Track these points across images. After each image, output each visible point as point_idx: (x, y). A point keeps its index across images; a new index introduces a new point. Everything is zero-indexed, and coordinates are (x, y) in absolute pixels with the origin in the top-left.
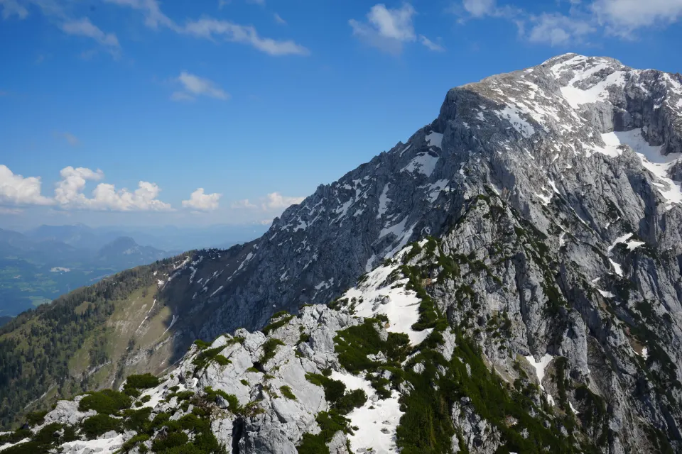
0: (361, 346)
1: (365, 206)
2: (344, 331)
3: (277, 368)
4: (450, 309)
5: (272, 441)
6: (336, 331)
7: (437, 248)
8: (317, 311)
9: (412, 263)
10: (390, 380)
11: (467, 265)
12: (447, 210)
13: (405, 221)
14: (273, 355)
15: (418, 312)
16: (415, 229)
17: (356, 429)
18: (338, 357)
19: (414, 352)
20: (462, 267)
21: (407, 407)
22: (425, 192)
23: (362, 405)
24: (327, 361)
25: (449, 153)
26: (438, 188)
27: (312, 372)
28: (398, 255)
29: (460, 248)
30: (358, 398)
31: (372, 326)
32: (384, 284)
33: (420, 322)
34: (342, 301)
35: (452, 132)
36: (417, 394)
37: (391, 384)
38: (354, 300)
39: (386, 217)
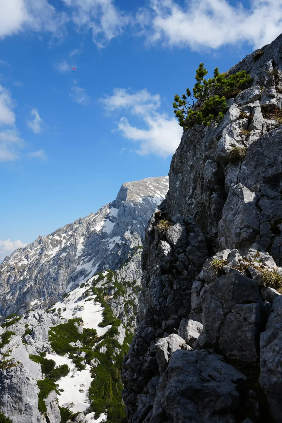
0: (66, 337)
1: (68, 250)
2: (55, 327)
3: (11, 351)
4: (121, 315)
5: (20, 385)
6: (50, 328)
7: (113, 277)
8: (38, 314)
9: (98, 286)
10: (85, 358)
11: (131, 288)
12: (120, 255)
13: (93, 261)
14: (8, 342)
15: (102, 316)
16: (99, 266)
17: (62, 391)
18: (51, 344)
19: (100, 340)
20: (128, 289)
21: (95, 375)
22: (106, 244)
23: (67, 375)
24: (43, 347)
25: (122, 221)
26: (114, 241)
27: (33, 354)
28: (90, 281)
29: (127, 277)
30: (64, 371)
31: (73, 324)
32: (80, 299)
33: (103, 321)
34: (51, 310)
35: (124, 208)
36: (102, 367)
37: (85, 361)
38: (59, 310)
39: (81, 258)
